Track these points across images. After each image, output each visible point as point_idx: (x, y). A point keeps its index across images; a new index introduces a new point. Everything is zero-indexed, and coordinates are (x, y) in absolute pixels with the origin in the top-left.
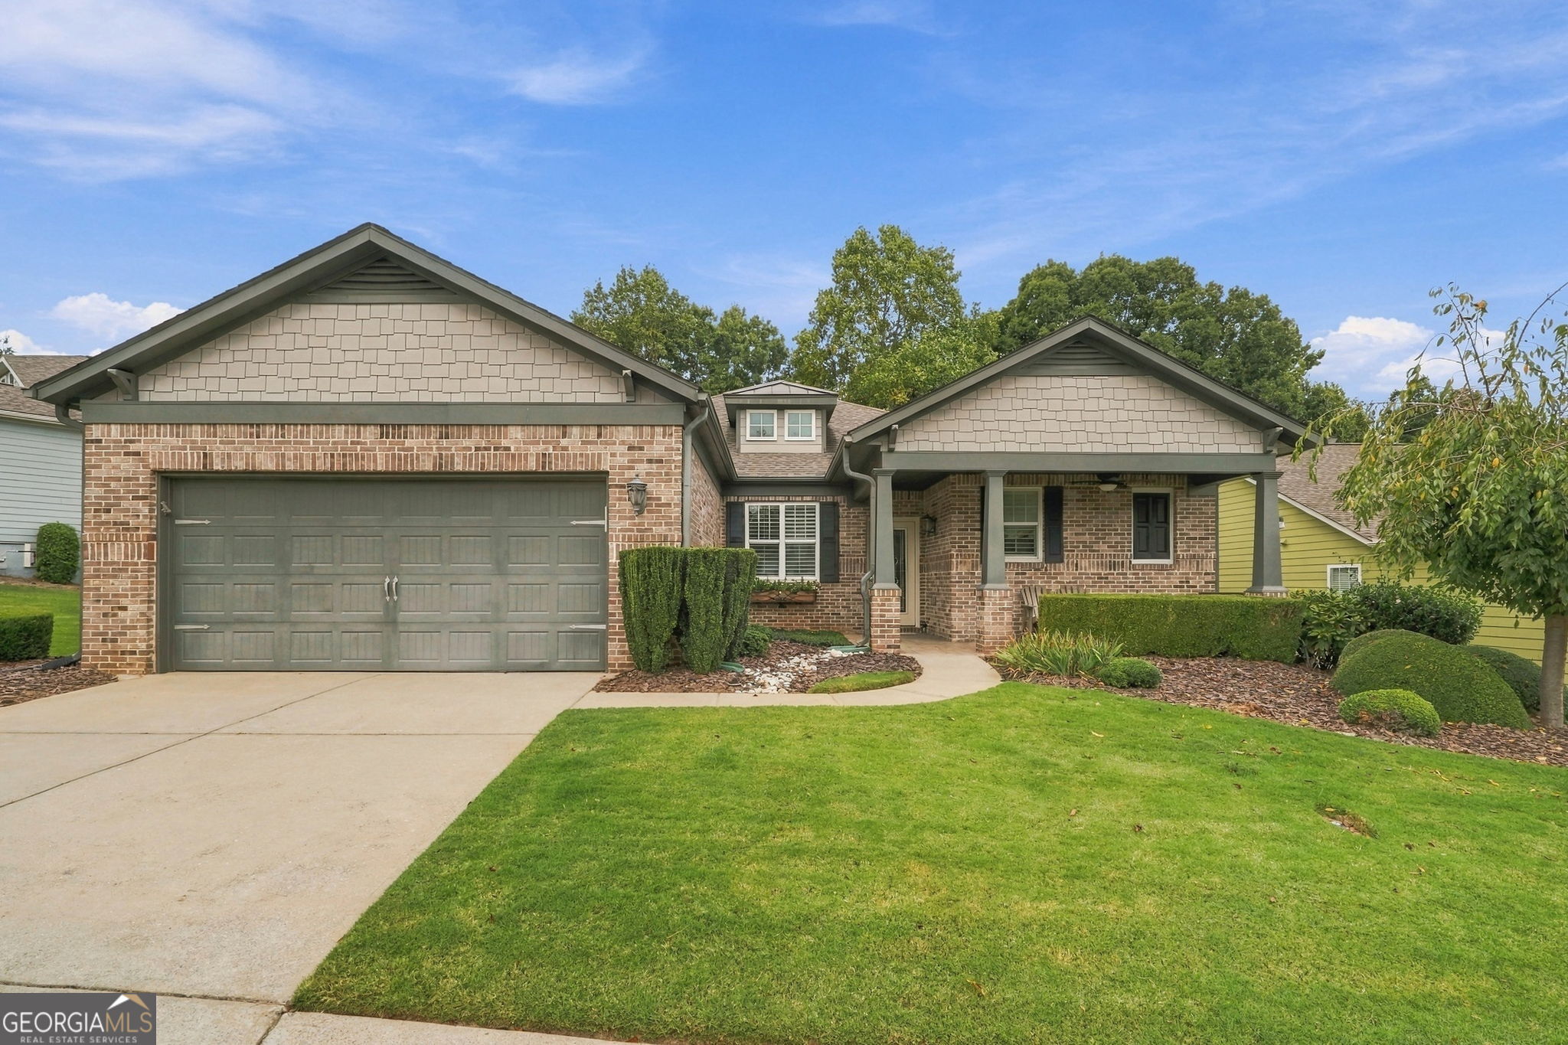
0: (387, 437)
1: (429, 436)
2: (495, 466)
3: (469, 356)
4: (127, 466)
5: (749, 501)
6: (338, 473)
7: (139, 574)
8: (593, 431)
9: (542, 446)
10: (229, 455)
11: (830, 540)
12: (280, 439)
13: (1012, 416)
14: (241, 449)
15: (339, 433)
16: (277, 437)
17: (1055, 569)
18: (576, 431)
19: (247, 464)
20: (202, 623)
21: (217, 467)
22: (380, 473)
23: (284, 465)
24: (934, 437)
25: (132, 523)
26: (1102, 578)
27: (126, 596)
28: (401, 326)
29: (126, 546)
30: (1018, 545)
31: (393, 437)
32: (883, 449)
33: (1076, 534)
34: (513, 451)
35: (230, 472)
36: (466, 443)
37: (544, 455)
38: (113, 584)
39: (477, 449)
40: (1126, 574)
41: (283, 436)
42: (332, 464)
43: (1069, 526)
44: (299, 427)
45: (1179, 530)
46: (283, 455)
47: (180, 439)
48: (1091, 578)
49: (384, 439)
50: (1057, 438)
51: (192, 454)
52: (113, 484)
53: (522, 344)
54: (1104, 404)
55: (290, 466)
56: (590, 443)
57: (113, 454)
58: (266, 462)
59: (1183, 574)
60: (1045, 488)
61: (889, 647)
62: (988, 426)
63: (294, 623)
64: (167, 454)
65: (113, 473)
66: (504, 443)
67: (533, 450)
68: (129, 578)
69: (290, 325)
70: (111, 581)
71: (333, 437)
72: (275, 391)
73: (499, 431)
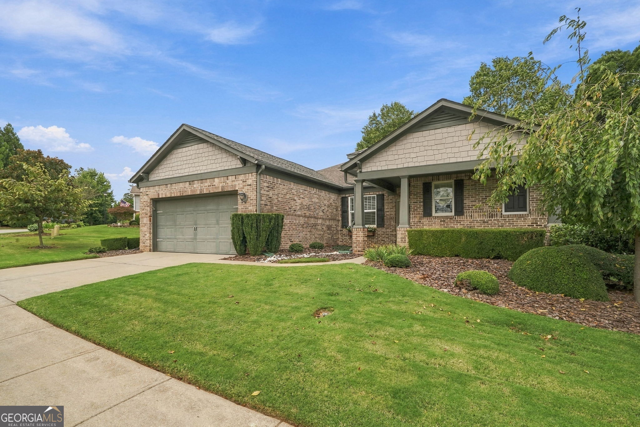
0: (190, 185)
1: (199, 184)
2: (212, 191)
4: (146, 198)
5: (349, 196)
7: (149, 226)
8: (234, 177)
10: (162, 193)
11: (381, 209)
12: (171, 188)
13: (411, 150)
17: (460, 218)
18: (230, 177)
19: (166, 196)
20: (162, 239)
21: (160, 197)
22: (189, 195)
24: (378, 164)
25: (147, 213)
26: (485, 222)
27: (146, 232)
29: (146, 219)
31: (192, 185)
32: (358, 171)
33: (471, 201)
34: (216, 186)
36: (206, 184)
37: (223, 186)
39: (209, 186)
40: (499, 220)
42: (180, 194)
43: (467, 198)
44: (175, 184)
45: (531, 196)
47: (154, 190)
48: (479, 222)
50: (433, 158)
51: (156, 194)
54: (456, 139)
56: (234, 181)
57: (144, 195)
59: (534, 219)
60: (455, 180)
62: (401, 156)
63: (177, 239)
64: (152, 194)
65: (144, 200)
66: (214, 184)
67: (221, 185)
68: (147, 227)
69: (174, 156)
70: (144, 228)
71: (181, 186)
73: (213, 180)
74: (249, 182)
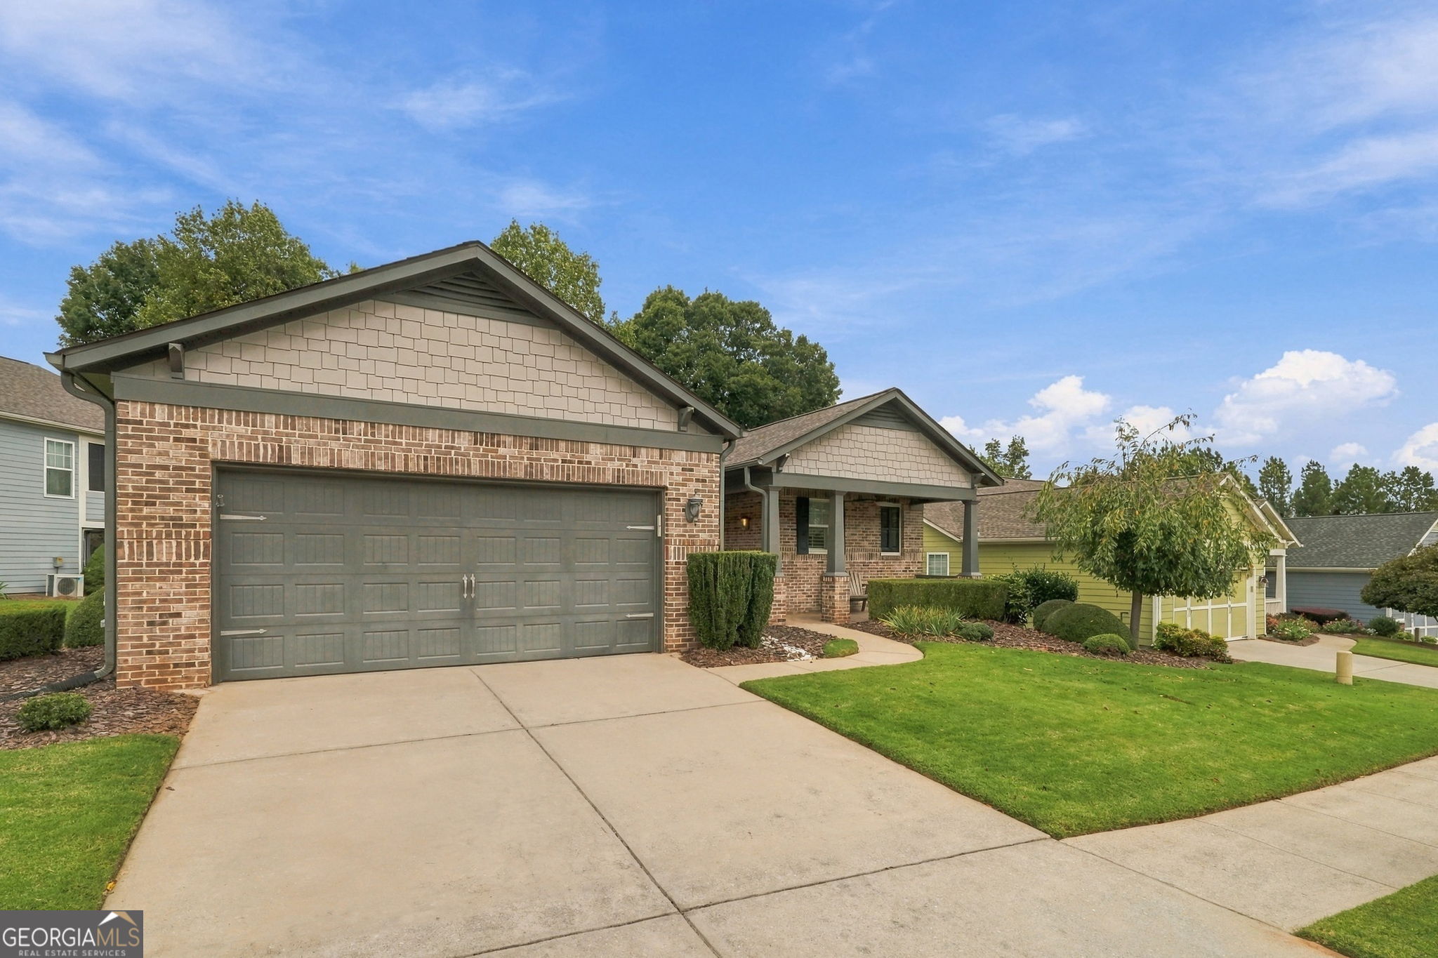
0: (481, 445)
1: (520, 447)
2: (579, 478)
3: (551, 376)
4: (180, 454)
6: (431, 475)
7: (197, 576)
8: (656, 453)
9: (617, 463)
10: (311, 450)
12: (370, 437)
13: (849, 452)
14: (325, 444)
15: (432, 436)
16: (366, 434)
18: (643, 451)
19: (332, 461)
20: (258, 628)
21: (296, 460)
22: (474, 478)
23: (373, 465)
24: (804, 463)
25: (186, 517)
26: (865, 565)
27: (180, 601)
28: (488, 340)
29: (179, 545)
30: (814, 541)
31: (487, 445)
32: (776, 471)
34: (593, 465)
35: (311, 468)
36: (554, 455)
37: (619, 470)
38: (161, 588)
39: (564, 461)
40: (878, 562)
41: (373, 434)
42: (426, 467)
44: (391, 427)
45: (905, 533)
46: (373, 454)
47: (250, 428)
48: (859, 565)
49: (478, 446)
50: (873, 470)
51: (265, 447)
52: (158, 474)
53: (597, 372)
54: (897, 449)
55: (381, 466)
56: (655, 463)
57: (158, 438)
58: (353, 460)
59: (907, 562)
61: (779, 620)
62: (835, 458)
63: (366, 623)
64: (232, 443)
65: (159, 461)
66: (587, 458)
67: (610, 465)
68: (182, 580)
69: (374, 322)
70: (158, 585)
71: (427, 440)
72: (355, 388)
73: (582, 447)
74: (703, 472)
